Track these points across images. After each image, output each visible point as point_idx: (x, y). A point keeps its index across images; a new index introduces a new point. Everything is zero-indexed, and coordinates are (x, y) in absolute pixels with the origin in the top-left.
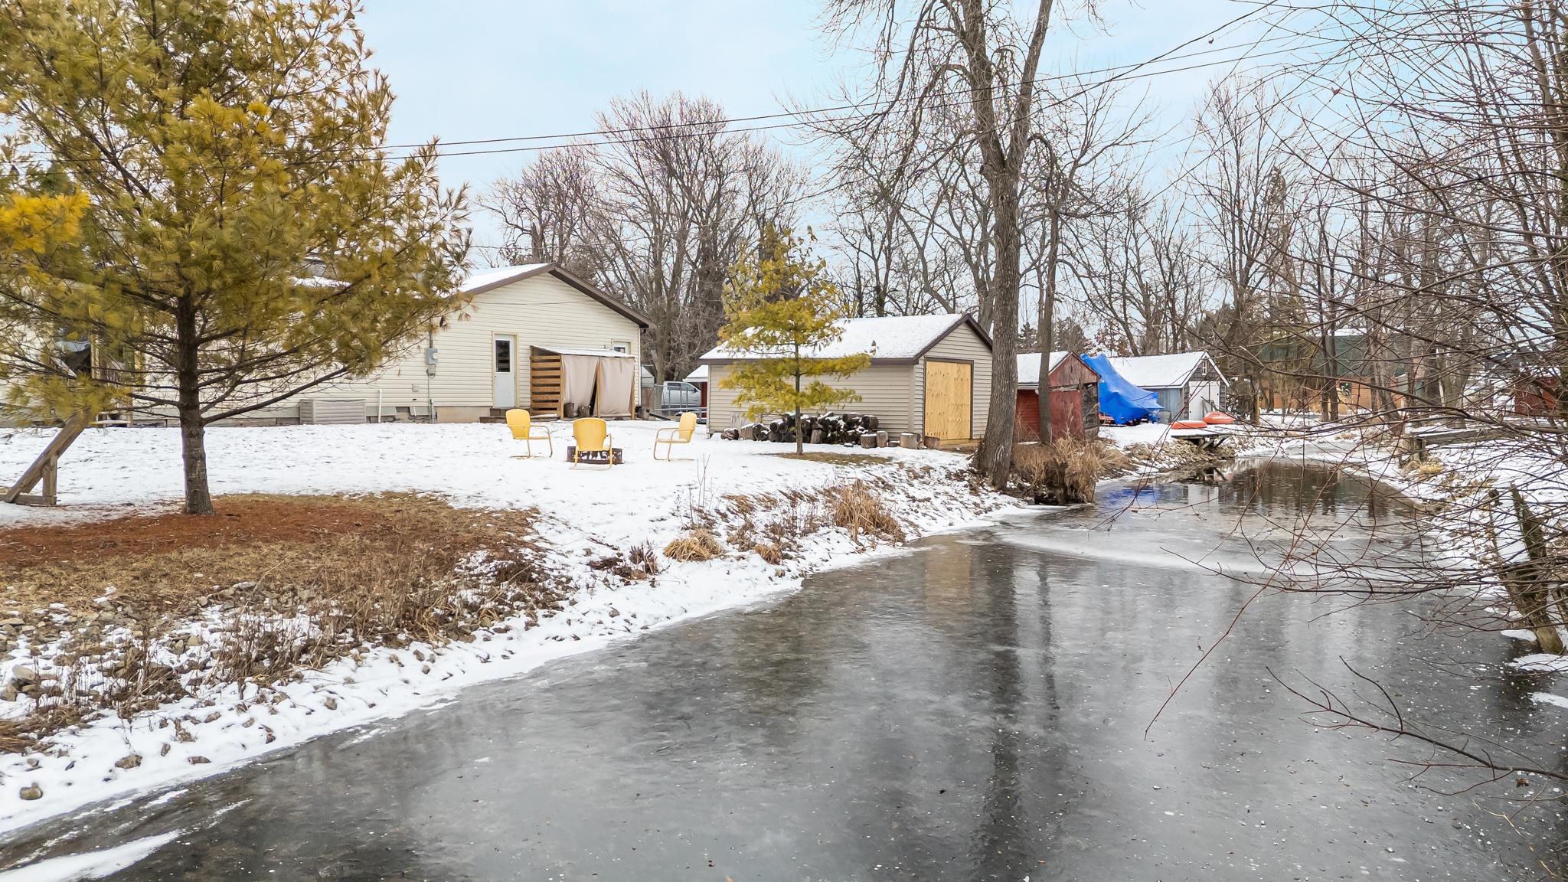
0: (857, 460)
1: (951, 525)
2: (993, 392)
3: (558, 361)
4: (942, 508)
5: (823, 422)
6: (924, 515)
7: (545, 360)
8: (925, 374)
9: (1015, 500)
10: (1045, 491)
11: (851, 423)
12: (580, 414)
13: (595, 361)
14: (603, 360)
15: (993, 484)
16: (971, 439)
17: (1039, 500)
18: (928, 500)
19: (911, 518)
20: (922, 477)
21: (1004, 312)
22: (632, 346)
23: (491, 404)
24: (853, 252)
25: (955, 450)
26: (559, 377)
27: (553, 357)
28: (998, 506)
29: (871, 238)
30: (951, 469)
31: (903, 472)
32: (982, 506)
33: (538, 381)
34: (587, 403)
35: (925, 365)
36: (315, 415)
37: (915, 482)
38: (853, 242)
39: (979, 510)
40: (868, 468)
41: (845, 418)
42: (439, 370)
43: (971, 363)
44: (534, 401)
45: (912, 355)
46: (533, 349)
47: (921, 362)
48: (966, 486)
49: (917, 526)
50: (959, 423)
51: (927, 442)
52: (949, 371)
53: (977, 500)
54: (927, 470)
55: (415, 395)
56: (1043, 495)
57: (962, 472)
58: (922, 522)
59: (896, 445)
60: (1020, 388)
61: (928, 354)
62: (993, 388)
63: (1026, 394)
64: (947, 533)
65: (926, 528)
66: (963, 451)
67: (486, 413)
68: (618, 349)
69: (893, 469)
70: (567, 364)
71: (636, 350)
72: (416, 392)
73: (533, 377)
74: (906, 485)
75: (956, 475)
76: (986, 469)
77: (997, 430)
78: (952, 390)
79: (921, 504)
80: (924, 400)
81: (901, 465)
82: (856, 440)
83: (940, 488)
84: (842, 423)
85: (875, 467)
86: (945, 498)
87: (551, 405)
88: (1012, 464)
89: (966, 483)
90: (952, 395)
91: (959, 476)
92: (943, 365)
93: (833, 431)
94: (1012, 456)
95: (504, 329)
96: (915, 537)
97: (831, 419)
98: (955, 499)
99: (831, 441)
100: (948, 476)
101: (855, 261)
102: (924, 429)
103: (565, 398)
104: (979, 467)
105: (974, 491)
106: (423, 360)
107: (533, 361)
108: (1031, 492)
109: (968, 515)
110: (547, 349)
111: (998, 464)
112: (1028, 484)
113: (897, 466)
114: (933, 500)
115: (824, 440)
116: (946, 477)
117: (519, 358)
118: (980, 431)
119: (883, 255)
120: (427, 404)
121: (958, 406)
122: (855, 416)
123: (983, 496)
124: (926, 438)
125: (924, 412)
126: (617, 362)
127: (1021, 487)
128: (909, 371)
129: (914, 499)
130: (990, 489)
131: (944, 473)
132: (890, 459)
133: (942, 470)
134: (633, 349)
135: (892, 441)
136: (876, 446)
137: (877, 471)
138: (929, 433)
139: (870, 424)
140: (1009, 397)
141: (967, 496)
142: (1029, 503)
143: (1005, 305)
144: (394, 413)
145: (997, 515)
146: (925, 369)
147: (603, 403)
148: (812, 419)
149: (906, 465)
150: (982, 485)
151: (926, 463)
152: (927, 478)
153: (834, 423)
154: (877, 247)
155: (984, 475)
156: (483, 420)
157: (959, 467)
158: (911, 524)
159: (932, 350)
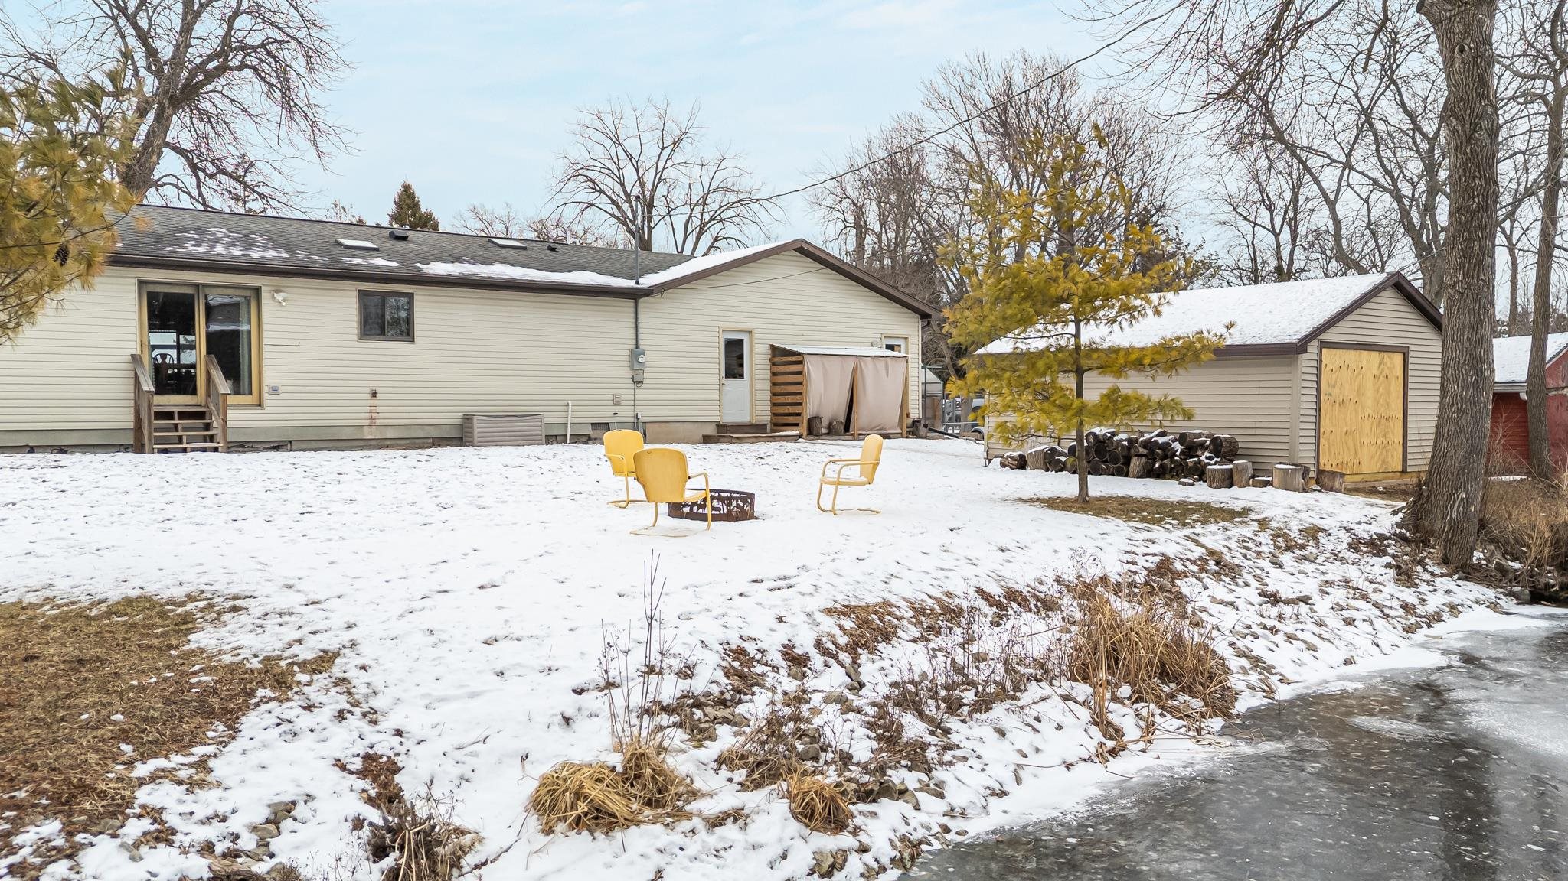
0: (1181, 513)
1: (1348, 662)
2: (1443, 397)
3: (801, 362)
4: (1334, 621)
5: (1147, 444)
6: (1290, 638)
7: (786, 360)
8: (1319, 368)
9: (1490, 594)
10: (1552, 578)
11: (1192, 447)
12: (831, 432)
13: (852, 362)
14: (861, 361)
15: (1445, 561)
16: (1404, 472)
17: (1538, 596)
18: (1306, 600)
19: (1259, 648)
20: (1303, 547)
21: (1467, 252)
22: (910, 341)
23: (717, 419)
24: (1246, 228)
25: (1372, 491)
26: (801, 383)
27: (795, 359)
28: (1454, 609)
29: (1270, 208)
30: (1362, 532)
31: (1265, 538)
32: (1420, 610)
33: (779, 389)
34: (842, 418)
35: (1319, 354)
36: (476, 434)
37: (1287, 558)
38: (1245, 214)
39: (1415, 620)
40: (1198, 530)
41: (1182, 438)
42: (648, 377)
43: (1404, 351)
44: (774, 415)
45: (1294, 338)
46: (774, 348)
47: (1312, 348)
48: (1388, 566)
49: (1269, 669)
50: (1384, 446)
51: (1323, 480)
52: (1364, 363)
53: (1409, 595)
54: (1313, 533)
55: (617, 409)
56: (1548, 586)
57: (1382, 537)
58: (1281, 656)
59: (1266, 484)
60: (1498, 389)
61: (1325, 337)
62: (1443, 389)
63: (1505, 400)
64: (1336, 687)
65: (1289, 672)
66: (1389, 493)
67: (711, 431)
68: (890, 347)
69: (1247, 531)
70: (813, 368)
71: (914, 350)
72: (618, 404)
73: (774, 384)
74: (1266, 564)
75: (1371, 543)
76: (1431, 533)
77: (1454, 463)
78: (1370, 393)
79: (1288, 610)
80: (1318, 410)
81: (1263, 524)
82: (1200, 473)
83: (1335, 572)
84: (1178, 447)
85: (1213, 527)
86: (1339, 594)
87: (791, 420)
88: (1482, 525)
89: (1388, 559)
90: (1369, 403)
91: (1376, 546)
92: (1351, 355)
93: (1163, 459)
94: (1483, 509)
95: (736, 323)
96: (1258, 701)
97: (1161, 440)
98: (1364, 597)
99: (1160, 474)
100: (1355, 545)
101: (1249, 238)
102: (1317, 458)
103: (809, 410)
104: (1416, 528)
105: (1405, 576)
106: (628, 364)
107: (773, 364)
108: (1526, 578)
109: (1389, 634)
110: (788, 347)
111: (1455, 525)
112: (1517, 565)
113: (1255, 526)
114: (1316, 597)
115: (1149, 473)
116: (1350, 547)
117: (756, 361)
118: (1420, 459)
119: (1286, 228)
120: (632, 420)
121: (1381, 421)
122: (1200, 435)
123: (1424, 587)
124: (1320, 472)
125: (1317, 430)
126: (881, 364)
127: (1502, 570)
128: (1290, 365)
129: (1274, 599)
130: (1437, 570)
131: (1346, 538)
132: (1245, 511)
133: (1343, 534)
134: (911, 346)
135: (1259, 477)
136: (1231, 485)
137: (1214, 536)
138: (1327, 463)
139: (1224, 449)
140: (1475, 404)
141: (1392, 591)
142: (1521, 602)
143: (1469, 240)
144: (589, 431)
145: (1453, 631)
146: (1320, 361)
147: (861, 417)
148: (1130, 440)
149: (1274, 524)
150: (1421, 563)
151: (1311, 519)
152: (1311, 549)
153: (1166, 447)
154: (1278, 221)
155: (1426, 543)
156: (707, 439)
157: (1375, 528)
158: (1256, 662)
159: (1333, 330)
